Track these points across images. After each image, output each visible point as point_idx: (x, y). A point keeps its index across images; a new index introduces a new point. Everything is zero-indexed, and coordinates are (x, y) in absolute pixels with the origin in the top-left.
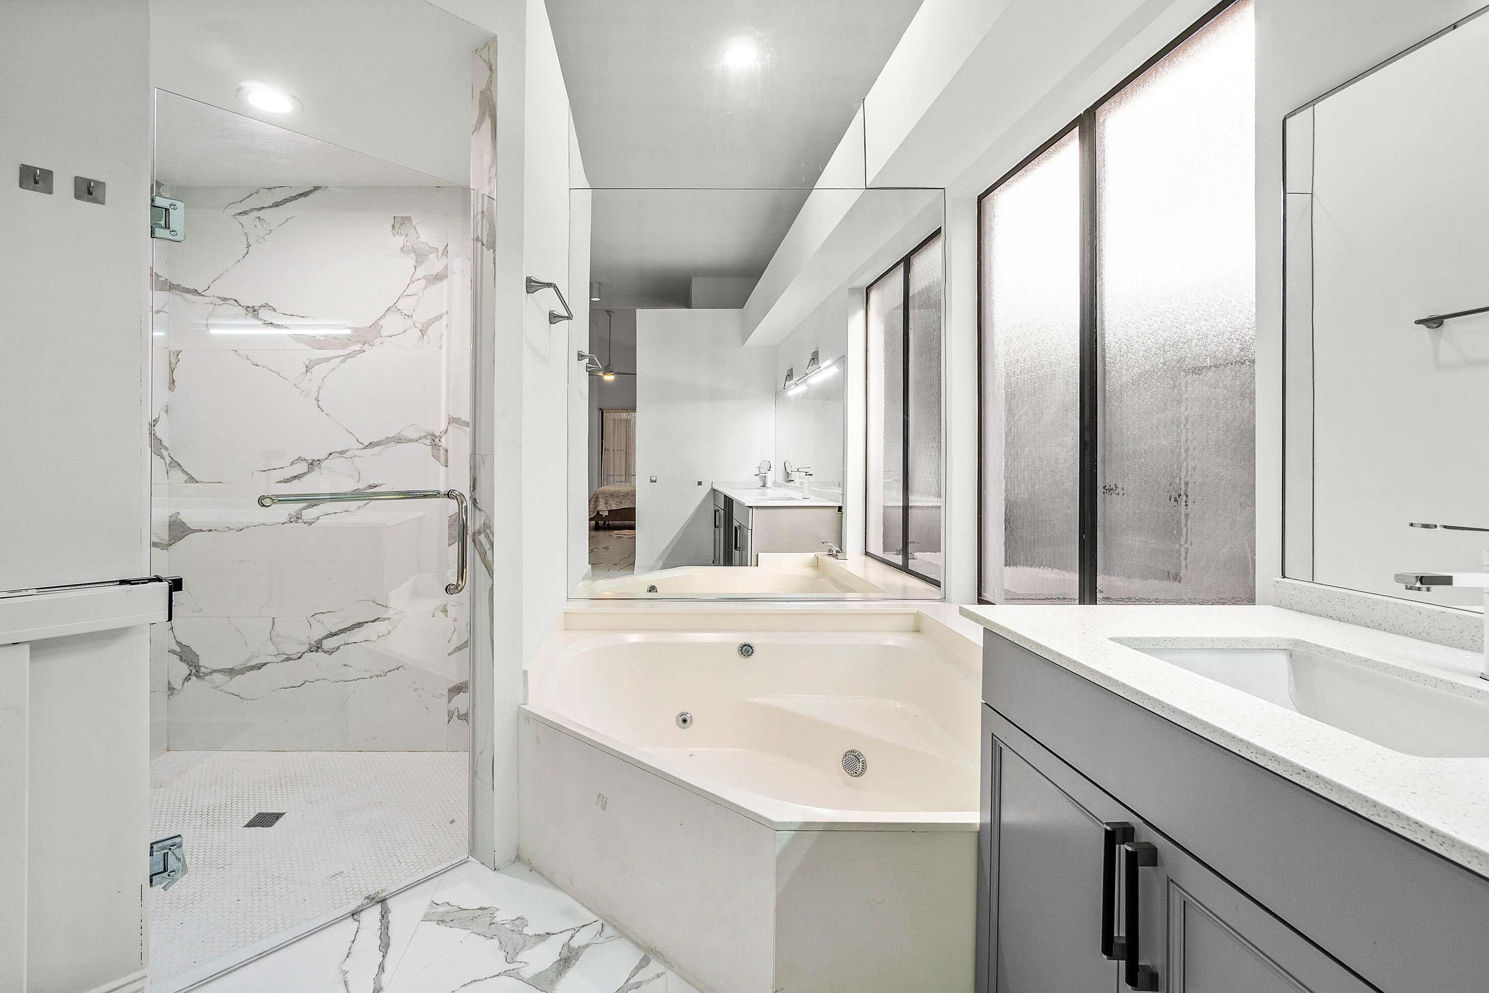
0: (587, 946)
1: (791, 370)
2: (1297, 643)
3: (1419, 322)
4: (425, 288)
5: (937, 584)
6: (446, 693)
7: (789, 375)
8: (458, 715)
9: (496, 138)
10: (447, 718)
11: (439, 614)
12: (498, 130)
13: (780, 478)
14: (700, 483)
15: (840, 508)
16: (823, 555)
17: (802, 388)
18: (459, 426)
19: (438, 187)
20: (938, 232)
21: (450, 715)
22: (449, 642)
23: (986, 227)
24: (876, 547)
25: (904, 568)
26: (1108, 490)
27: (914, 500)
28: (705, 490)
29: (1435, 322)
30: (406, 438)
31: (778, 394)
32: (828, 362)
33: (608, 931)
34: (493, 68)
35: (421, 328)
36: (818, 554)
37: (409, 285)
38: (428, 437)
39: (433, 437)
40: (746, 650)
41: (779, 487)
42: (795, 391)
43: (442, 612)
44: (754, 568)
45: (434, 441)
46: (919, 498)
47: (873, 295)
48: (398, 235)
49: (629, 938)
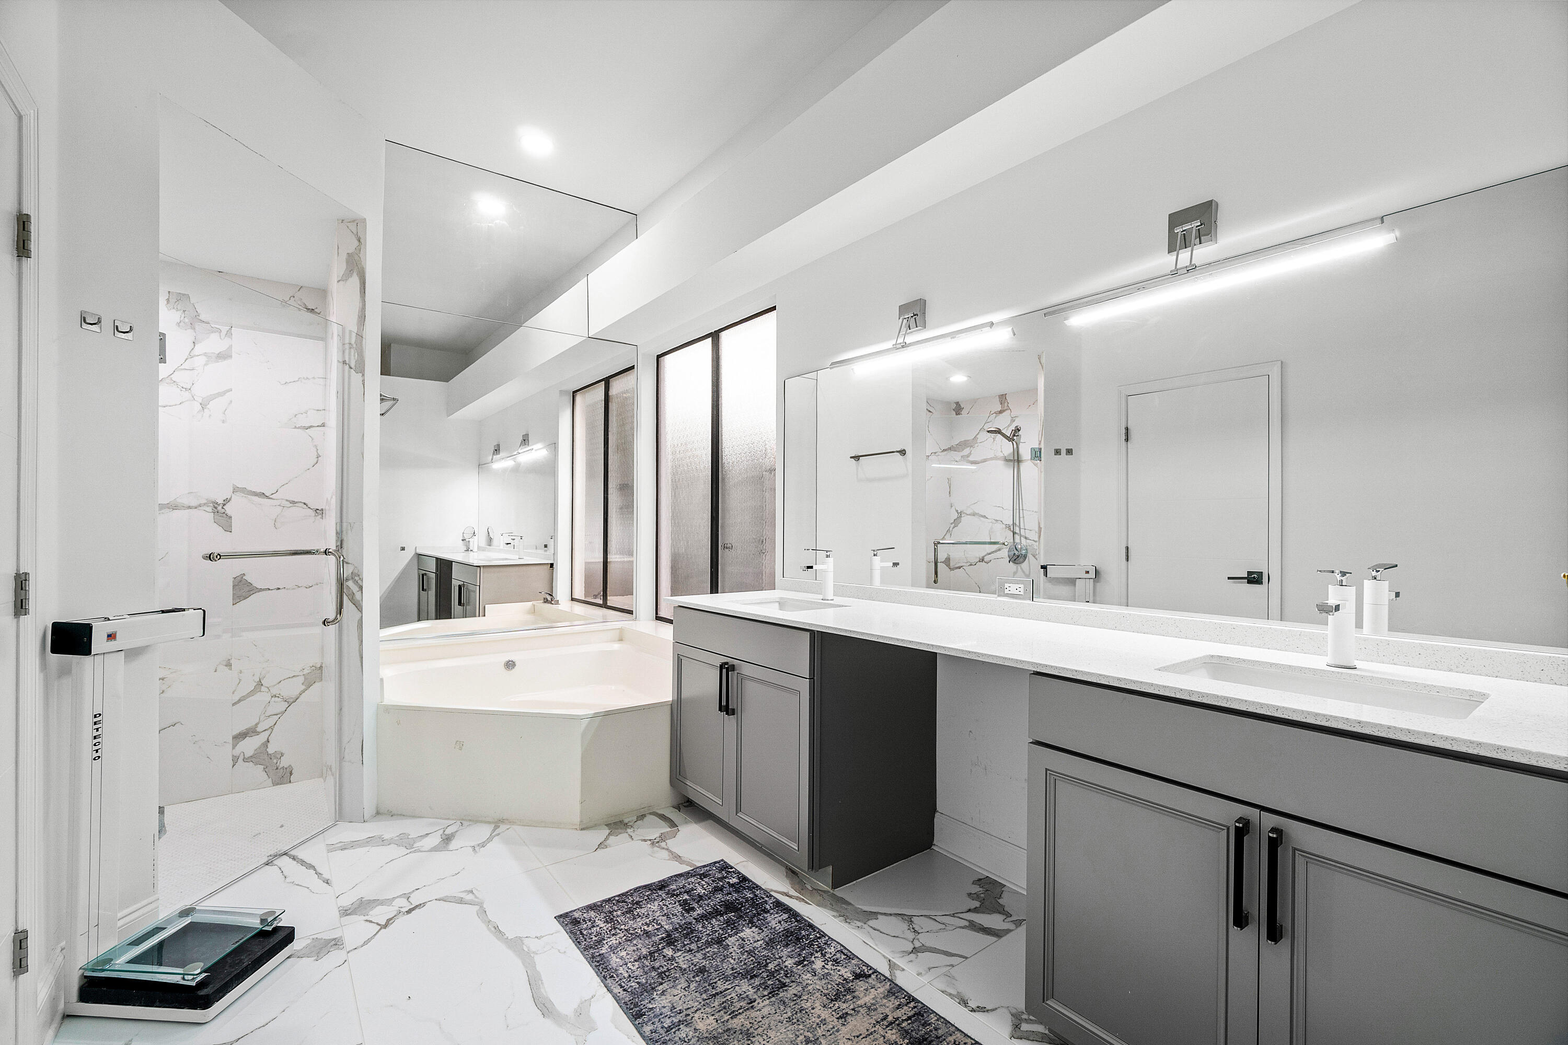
0: (457, 831)
1: (498, 445)
2: (781, 598)
3: (851, 457)
4: (205, 365)
5: (630, 612)
6: (230, 740)
7: (496, 450)
8: (244, 758)
9: (365, 293)
10: (231, 763)
11: (222, 668)
12: (366, 289)
13: (483, 543)
14: (403, 549)
15: (552, 565)
16: (539, 604)
17: (509, 463)
18: (245, 495)
19: (219, 272)
20: (633, 367)
21: (235, 760)
22: (233, 693)
23: (661, 376)
24: (579, 593)
25: (605, 605)
26: (725, 547)
27: (611, 558)
28: (409, 554)
29: (857, 458)
30: (183, 505)
31: (481, 466)
32: (539, 446)
33: (465, 823)
34: (361, 240)
35: (201, 402)
36: (534, 602)
37: (187, 359)
38: (210, 505)
39: (215, 505)
40: (510, 665)
41: (483, 550)
42: (501, 464)
43: (226, 666)
44: (481, 618)
45: (216, 508)
46: (613, 556)
47: (579, 398)
48: (174, 310)
49: (481, 822)
